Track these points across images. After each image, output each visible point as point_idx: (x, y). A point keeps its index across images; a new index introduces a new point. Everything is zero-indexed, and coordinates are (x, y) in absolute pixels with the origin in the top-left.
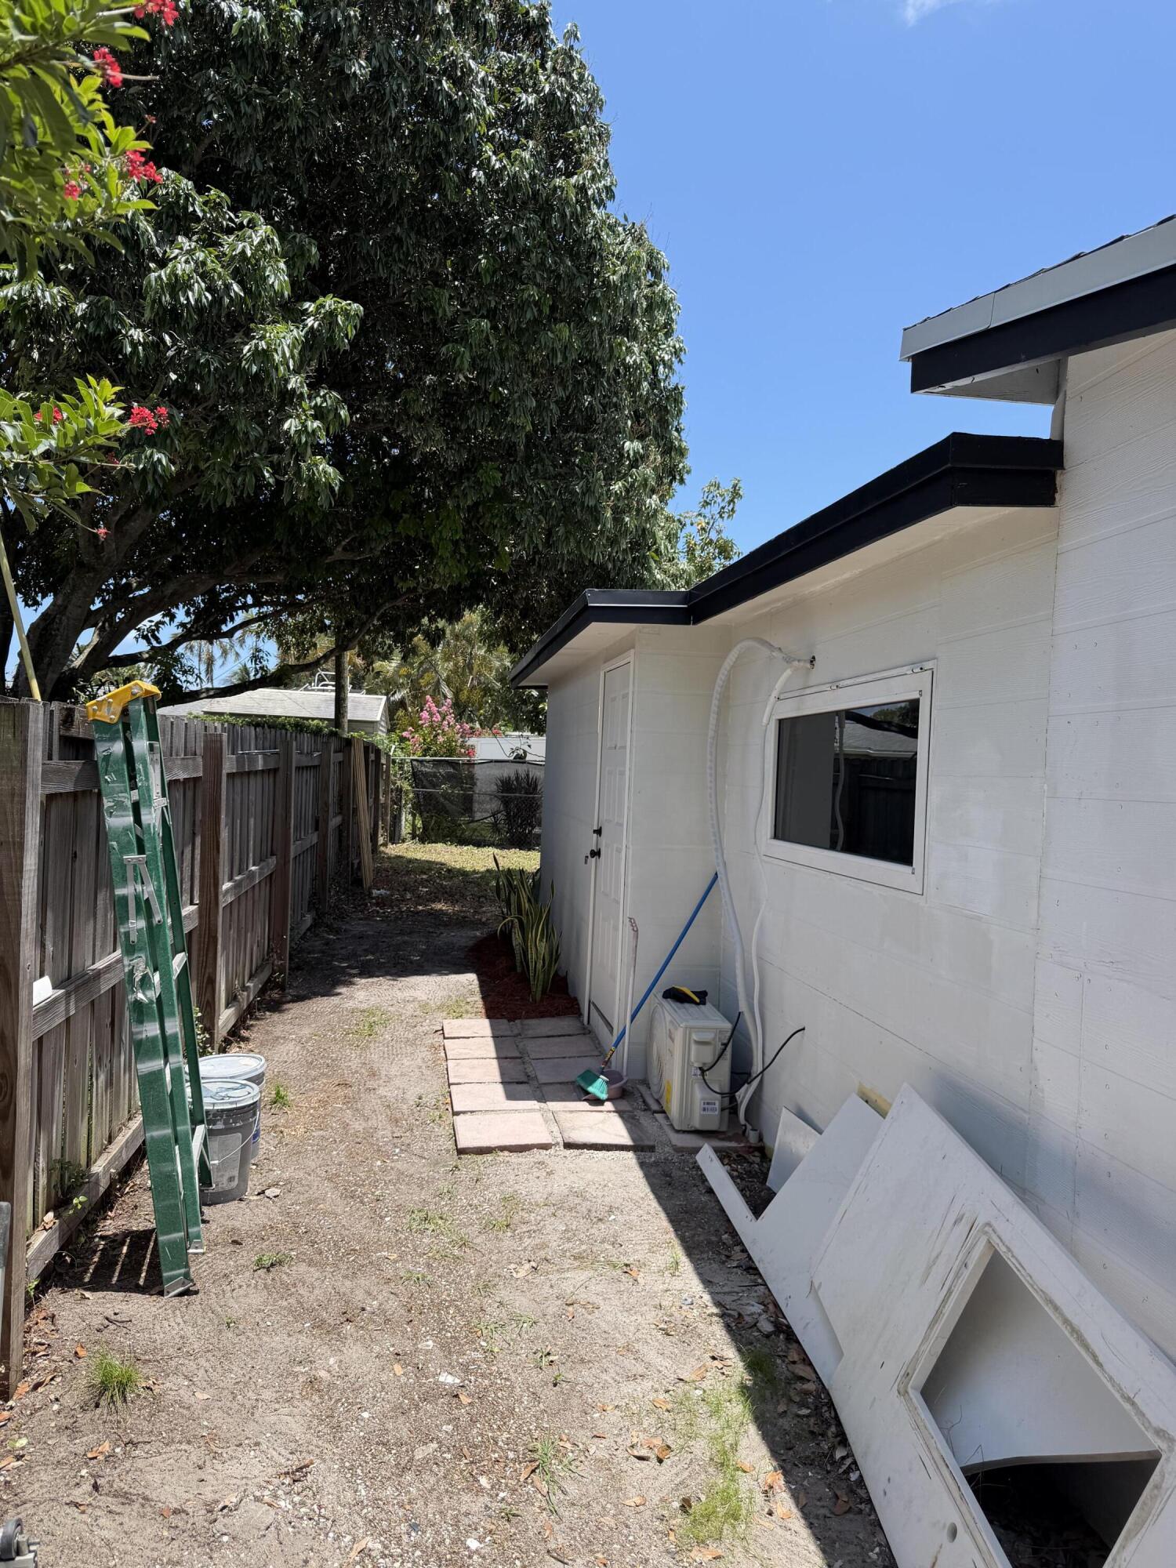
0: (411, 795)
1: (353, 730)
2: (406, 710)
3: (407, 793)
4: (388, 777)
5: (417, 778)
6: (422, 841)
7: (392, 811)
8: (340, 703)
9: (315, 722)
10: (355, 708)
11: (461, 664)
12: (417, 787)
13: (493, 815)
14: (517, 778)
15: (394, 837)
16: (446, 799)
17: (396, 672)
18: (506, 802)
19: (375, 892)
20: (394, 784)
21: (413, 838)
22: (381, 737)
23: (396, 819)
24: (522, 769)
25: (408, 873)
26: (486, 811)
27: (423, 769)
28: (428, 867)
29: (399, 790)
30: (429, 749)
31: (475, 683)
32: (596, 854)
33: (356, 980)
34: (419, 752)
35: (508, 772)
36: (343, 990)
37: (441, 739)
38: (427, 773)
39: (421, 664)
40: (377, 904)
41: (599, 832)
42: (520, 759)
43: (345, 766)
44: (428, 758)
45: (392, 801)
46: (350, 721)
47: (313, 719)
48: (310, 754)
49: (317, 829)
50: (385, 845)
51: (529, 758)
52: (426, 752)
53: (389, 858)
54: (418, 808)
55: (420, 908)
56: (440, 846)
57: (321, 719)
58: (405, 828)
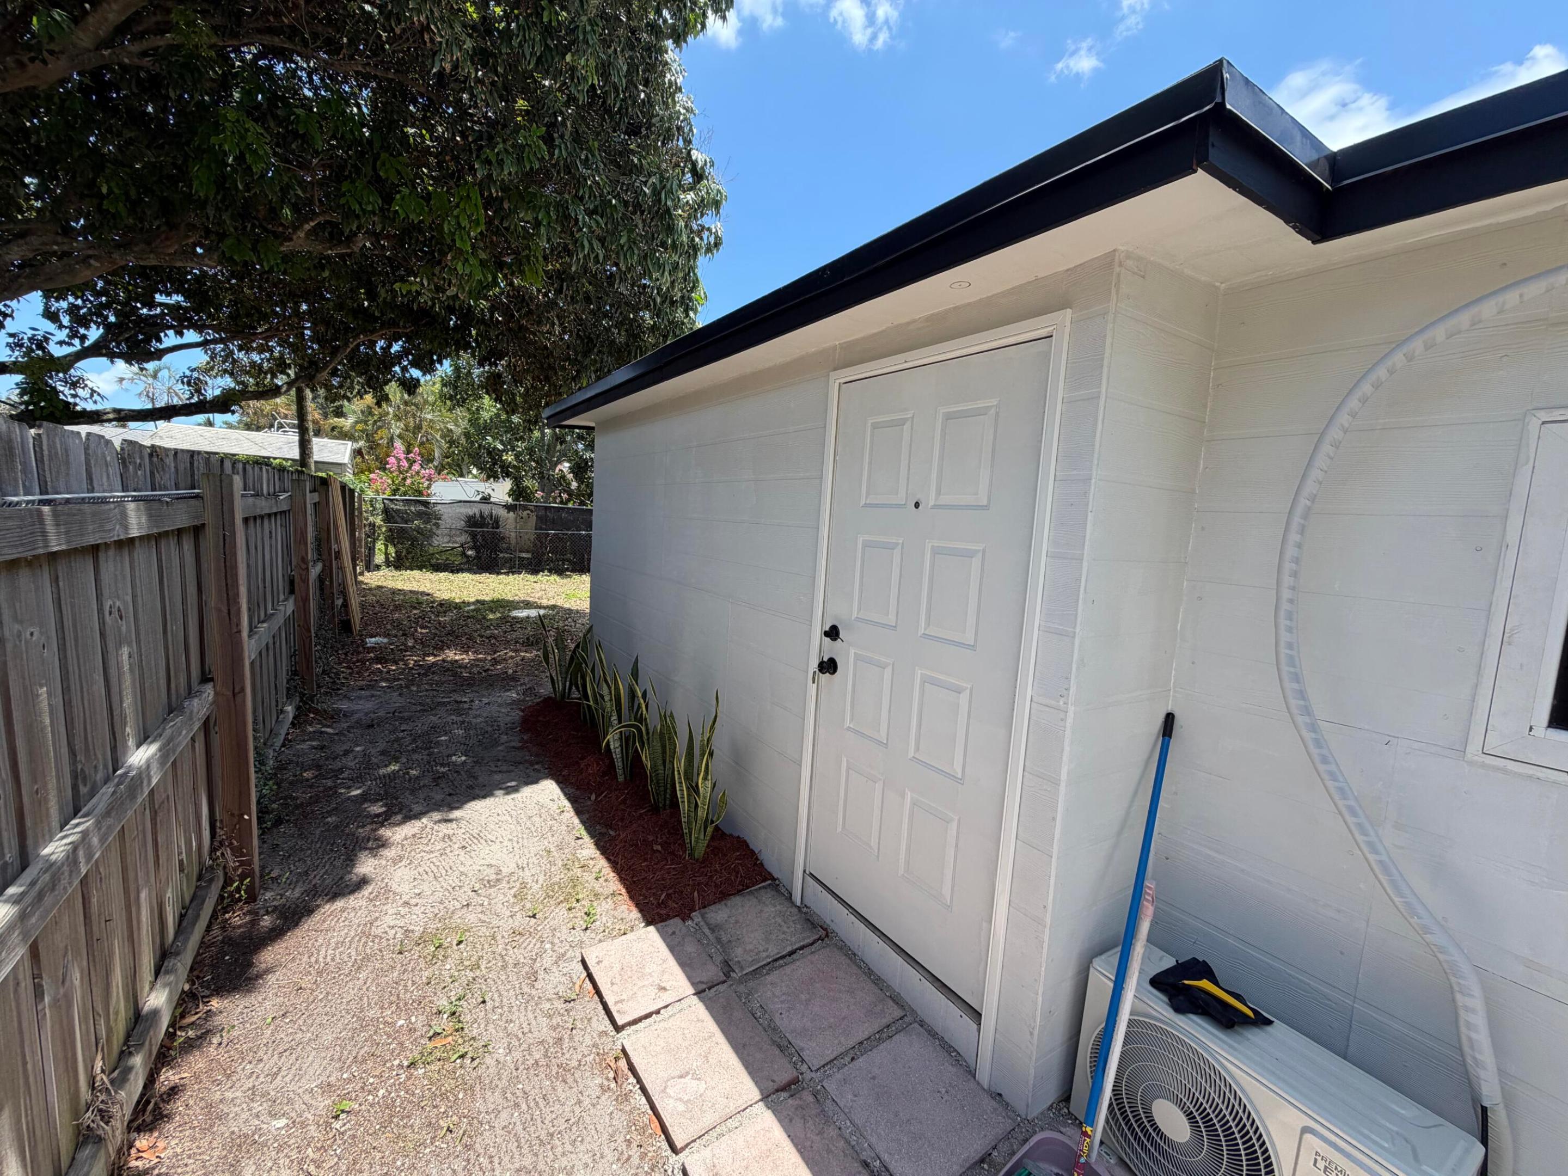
0: (384, 529)
1: (320, 470)
2: (363, 458)
3: (379, 527)
4: (361, 513)
5: (388, 514)
6: (397, 568)
7: (366, 543)
8: (304, 446)
9: (277, 461)
10: (320, 451)
11: (412, 424)
12: (389, 522)
13: (462, 546)
14: (481, 516)
15: (370, 566)
16: (419, 533)
17: (353, 426)
18: (473, 536)
19: (371, 641)
20: (367, 519)
21: (389, 566)
22: (348, 477)
23: (371, 551)
24: (486, 509)
25: (397, 608)
26: (457, 543)
27: (393, 506)
28: (416, 600)
29: (372, 525)
30: (398, 489)
31: (424, 439)
32: (829, 666)
33: (385, 832)
34: (388, 492)
35: (473, 510)
36: (366, 866)
37: (409, 481)
38: (398, 510)
39: (375, 422)
40: (378, 660)
41: (833, 633)
42: (486, 500)
43: (322, 507)
44: (397, 497)
45: (366, 534)
46: (316, 462)
47: (275, 458)
48: (275, 495)
49: (292, 592)
50: (362, 574)
51: (492, 500)
52: (395, 492)
53: (370, 589)
54: (390, 540)
55: (431, 659)
56: (416, 573)
57: (284, 459)
58: (379, 558)
